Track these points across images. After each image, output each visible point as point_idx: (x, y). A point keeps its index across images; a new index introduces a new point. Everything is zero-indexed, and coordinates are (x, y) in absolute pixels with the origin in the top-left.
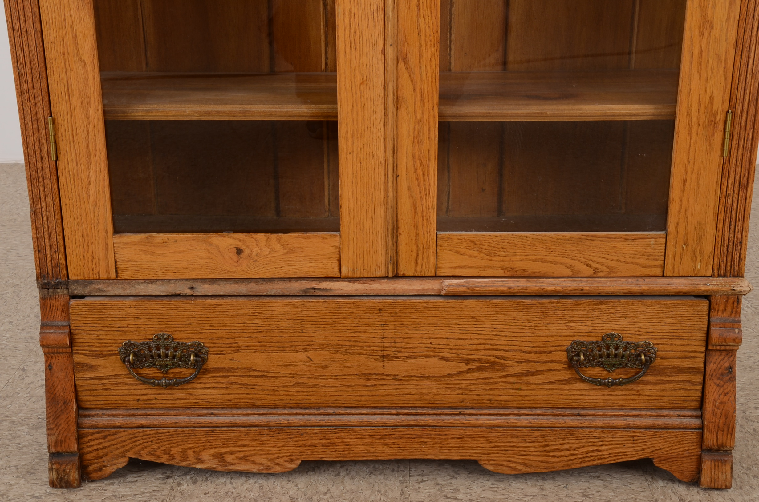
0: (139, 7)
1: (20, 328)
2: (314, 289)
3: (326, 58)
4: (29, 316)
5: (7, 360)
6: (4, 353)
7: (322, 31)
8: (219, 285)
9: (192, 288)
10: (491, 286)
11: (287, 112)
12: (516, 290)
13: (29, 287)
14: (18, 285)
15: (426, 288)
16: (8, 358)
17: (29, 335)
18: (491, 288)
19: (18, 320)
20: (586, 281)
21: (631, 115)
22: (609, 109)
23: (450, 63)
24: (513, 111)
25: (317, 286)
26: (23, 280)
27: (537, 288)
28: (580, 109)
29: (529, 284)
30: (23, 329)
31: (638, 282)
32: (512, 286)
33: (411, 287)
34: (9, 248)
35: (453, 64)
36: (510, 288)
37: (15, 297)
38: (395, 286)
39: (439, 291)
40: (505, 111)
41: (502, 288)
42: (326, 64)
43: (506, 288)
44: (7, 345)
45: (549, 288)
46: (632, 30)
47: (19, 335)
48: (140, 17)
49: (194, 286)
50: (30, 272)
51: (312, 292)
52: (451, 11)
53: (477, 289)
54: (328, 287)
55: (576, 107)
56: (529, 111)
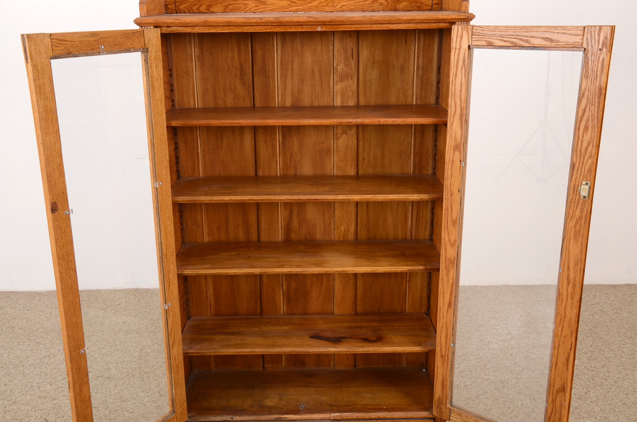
0: (208, 293)
1: (153, 400)
2: (280, 418)
3: (283, 309)
4: (156, 393)
5: (150, 420)
6: (148, 415)
7: (282, 300)
8: (242, 417)
9: (232, 418)
10: (350, 416)
11: (269, 351)
12: (360, 418)
13: (153, 373)
14: (148, 372)
15: (324, 417)
16: (150, 419)
17: (157, 404)
18: (350, 417)
19: (151, 395)
20: (387, 414)
21: (403, 351)
22: (394, 349)
23: (334, 311)
24: (356, 350)
25: (281, 417)
26: (150, 369)
27: (368, 417)
28: (383, 349)
29: (365, 415)
30: (154, 401)
31: (407, 414)
32: (358, 416)
33: (318, 417)
34: (141, 348)
35: (335, 311)
36: (357, 417)
37: (148, 380)
38: (312, 416)
39: (330, 418)
40: (354, 350)
41: (354, 417)
42: (283, 311)
43: (356, 417)
44: (149, 411)
45: (372, 417)
46: (406, 298)
47: (153, 404)
48: (208, 296)
49: (233, 417)
50: (152, 364)
51: (279, 419)
52: (334, 291)
53: (345, 418)
54: (286, 417)
55: (382, 348)
56: (364, 350)
